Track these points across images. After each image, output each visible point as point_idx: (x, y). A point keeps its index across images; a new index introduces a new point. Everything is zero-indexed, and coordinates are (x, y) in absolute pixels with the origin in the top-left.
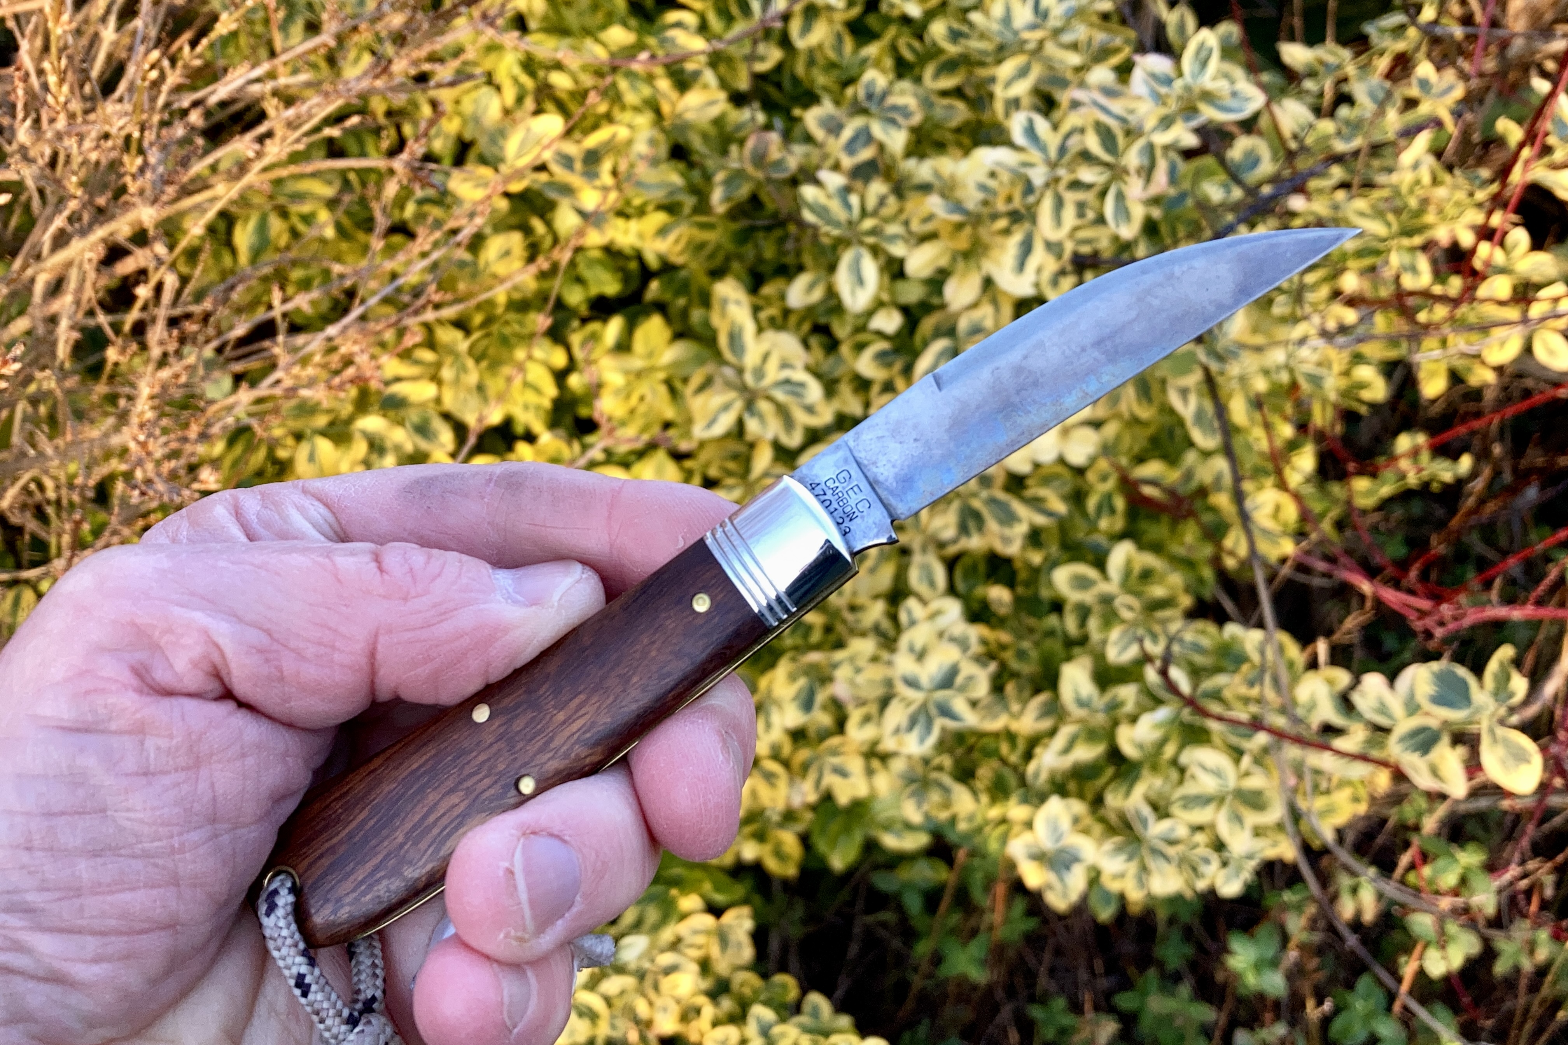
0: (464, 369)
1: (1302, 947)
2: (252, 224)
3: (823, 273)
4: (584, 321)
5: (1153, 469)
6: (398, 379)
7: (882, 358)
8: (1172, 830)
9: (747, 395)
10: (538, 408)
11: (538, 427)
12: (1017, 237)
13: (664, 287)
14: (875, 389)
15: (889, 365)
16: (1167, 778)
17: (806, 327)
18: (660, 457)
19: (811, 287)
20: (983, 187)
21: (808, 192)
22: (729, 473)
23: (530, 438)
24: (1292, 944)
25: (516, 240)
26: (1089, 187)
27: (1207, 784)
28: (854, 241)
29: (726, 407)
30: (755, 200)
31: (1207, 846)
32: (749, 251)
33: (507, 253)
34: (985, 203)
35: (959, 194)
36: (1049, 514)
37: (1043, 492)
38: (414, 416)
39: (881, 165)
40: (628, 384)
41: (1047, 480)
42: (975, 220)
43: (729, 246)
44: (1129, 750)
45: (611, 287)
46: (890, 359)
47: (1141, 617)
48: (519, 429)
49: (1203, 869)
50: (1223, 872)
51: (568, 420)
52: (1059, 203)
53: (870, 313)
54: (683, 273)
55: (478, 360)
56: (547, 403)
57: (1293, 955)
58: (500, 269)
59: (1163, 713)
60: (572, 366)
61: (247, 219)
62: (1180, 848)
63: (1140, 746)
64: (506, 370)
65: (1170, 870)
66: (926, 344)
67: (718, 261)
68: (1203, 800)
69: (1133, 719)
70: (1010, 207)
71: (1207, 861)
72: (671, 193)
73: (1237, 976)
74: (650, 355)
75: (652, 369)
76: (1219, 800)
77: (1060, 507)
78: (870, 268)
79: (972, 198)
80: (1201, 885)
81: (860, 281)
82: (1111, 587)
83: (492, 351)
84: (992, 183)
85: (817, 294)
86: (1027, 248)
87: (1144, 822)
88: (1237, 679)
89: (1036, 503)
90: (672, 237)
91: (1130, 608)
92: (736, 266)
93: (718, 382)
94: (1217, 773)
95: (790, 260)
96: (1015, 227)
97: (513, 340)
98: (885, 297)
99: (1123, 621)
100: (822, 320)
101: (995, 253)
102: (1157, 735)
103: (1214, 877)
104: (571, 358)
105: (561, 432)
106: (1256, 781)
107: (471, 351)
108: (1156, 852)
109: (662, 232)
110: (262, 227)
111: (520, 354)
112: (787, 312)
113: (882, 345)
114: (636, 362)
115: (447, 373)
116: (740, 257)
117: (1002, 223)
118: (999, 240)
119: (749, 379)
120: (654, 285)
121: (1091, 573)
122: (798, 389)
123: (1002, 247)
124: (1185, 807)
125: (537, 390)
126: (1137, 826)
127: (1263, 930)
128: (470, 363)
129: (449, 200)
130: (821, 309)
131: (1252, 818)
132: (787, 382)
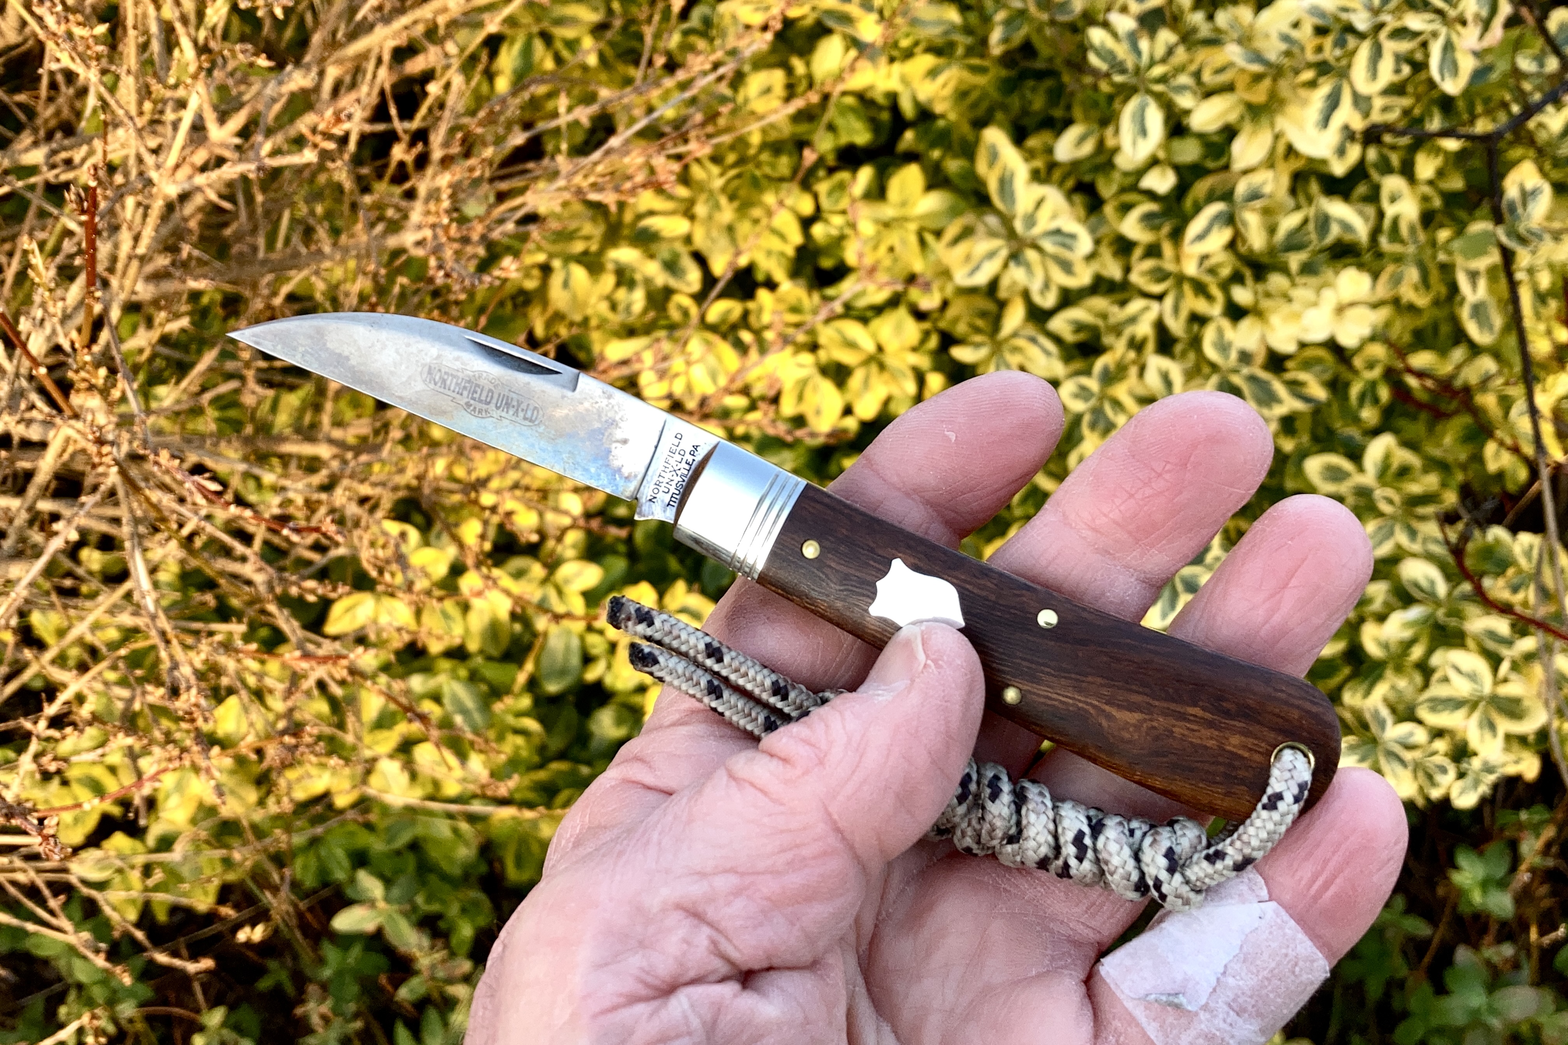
0: (717, 207)
1: (1532, 870)
2: (517, 47)
3: (1096, 126)
4: (831, 171)
5: (1422, 359)
6: (651, 213)
7: (1148, 219)
8: (1411, 734)
9: (1014, 245)
10: (782, 254)
11: (780, 275)
12: (1325, 88)
13: (919, 138)
14: (1138, 252)
15: (1156, 228)
16: (1411, 681)
17: (1070, 183)
18: (902, 313)
19: (1081, 140)
20: (1286, 38)
21: (1096, 35)
22: (977, 330)
23: (771, 285)
24: (1523, 867)
25: (777, 77)
26: (1415, 34)
27: (1461, 688)
28: (1142, 88)
29: (991, 255)
30: (1027, 49)
31: (1446, 755)
32: (1015, 102)
33: (768, 91)
34: (1288, 54)
35: (1259, 44)
36: (1307, 399)
37: (1303, 376)
38: (664, 251)
39: (1168, 14)
40: (879, 233)
41: (1307, 365)
42: (1277, 72)
43: (995, 95)
44: (1372, 649)
45: (862, 137)
46: (1157, 221)
47: (1400, 512)
48: (760, 277)
49: (1439, 778)
50: (1460, 783)
51: (808, 270)
52: (1377, 53)
53: (1141, 172)
54: (941, 123)
55: (732, 198)
56: (790, 251)
57: (1524, 876)
58: (759, 106)
59: (1415, 612)
60: (817, 216)
61: (512, 43)
62: (1417, 754)
63: (1386, 646)
64: (756, 212)
65: (1406, 775)
66: (1198, 209)
67: (980, 111)
68: (1455, 704)
69: (1381, 618)
70: (1319, 58)
71: (1444, 770)
72: (946, 33)
73: (1460, 893)
74: (904, 204)
75: (902, 220)
76: (1472, 704)
77: (1319, 393)
78: (1155, 119)
79: (1273, 50)
80: (1436, 794)
81: (1143, 132)
82: (1368, 478)
83: (742, 193)
84: (1295, 34)
85: (1088, 148)
86: (1333, 102)
87: (1382, 724)
88: (1501, 582)
89: (1295, 387)
90: (941, 79)
91: (1390, 501)
92: (999, 116)
93: (981, 229)
94: (1472, 677)
95: (1058, 113)
96: (1321, 80)
97: (764, 182)
98: (1161, 155)
99: (1381, 514)
100: (1087, 178)
101: (1292, 110)
102: (1407, 634)
103: (1449, 788)
104: (818, 208)
105: (802, 282)
106: (1514, 688)
107: (723, 189)
108: (1392, 755)
109: (933, 73)
110: (527, 51)
111: (769, 198)
112: (1052, 165)
113: (1149, 207)
114: (888, 211)
115: (701, 210)
116: (1004, 108)
117: (1308, 75)
118: (1303, 93)
119: (1018, 226)
120: (909, 136)
121: (1346, 465)
122: (1068, 241)
123: (1305, 103)
124: (1433, 709)
125: (782, 237)
126: (1374, 728)
127: (1494, 848)
128: (723, 200)
129: (714, 32)
130: (1086, 166)
131: (1505, 725)
132: (1058, 232)
